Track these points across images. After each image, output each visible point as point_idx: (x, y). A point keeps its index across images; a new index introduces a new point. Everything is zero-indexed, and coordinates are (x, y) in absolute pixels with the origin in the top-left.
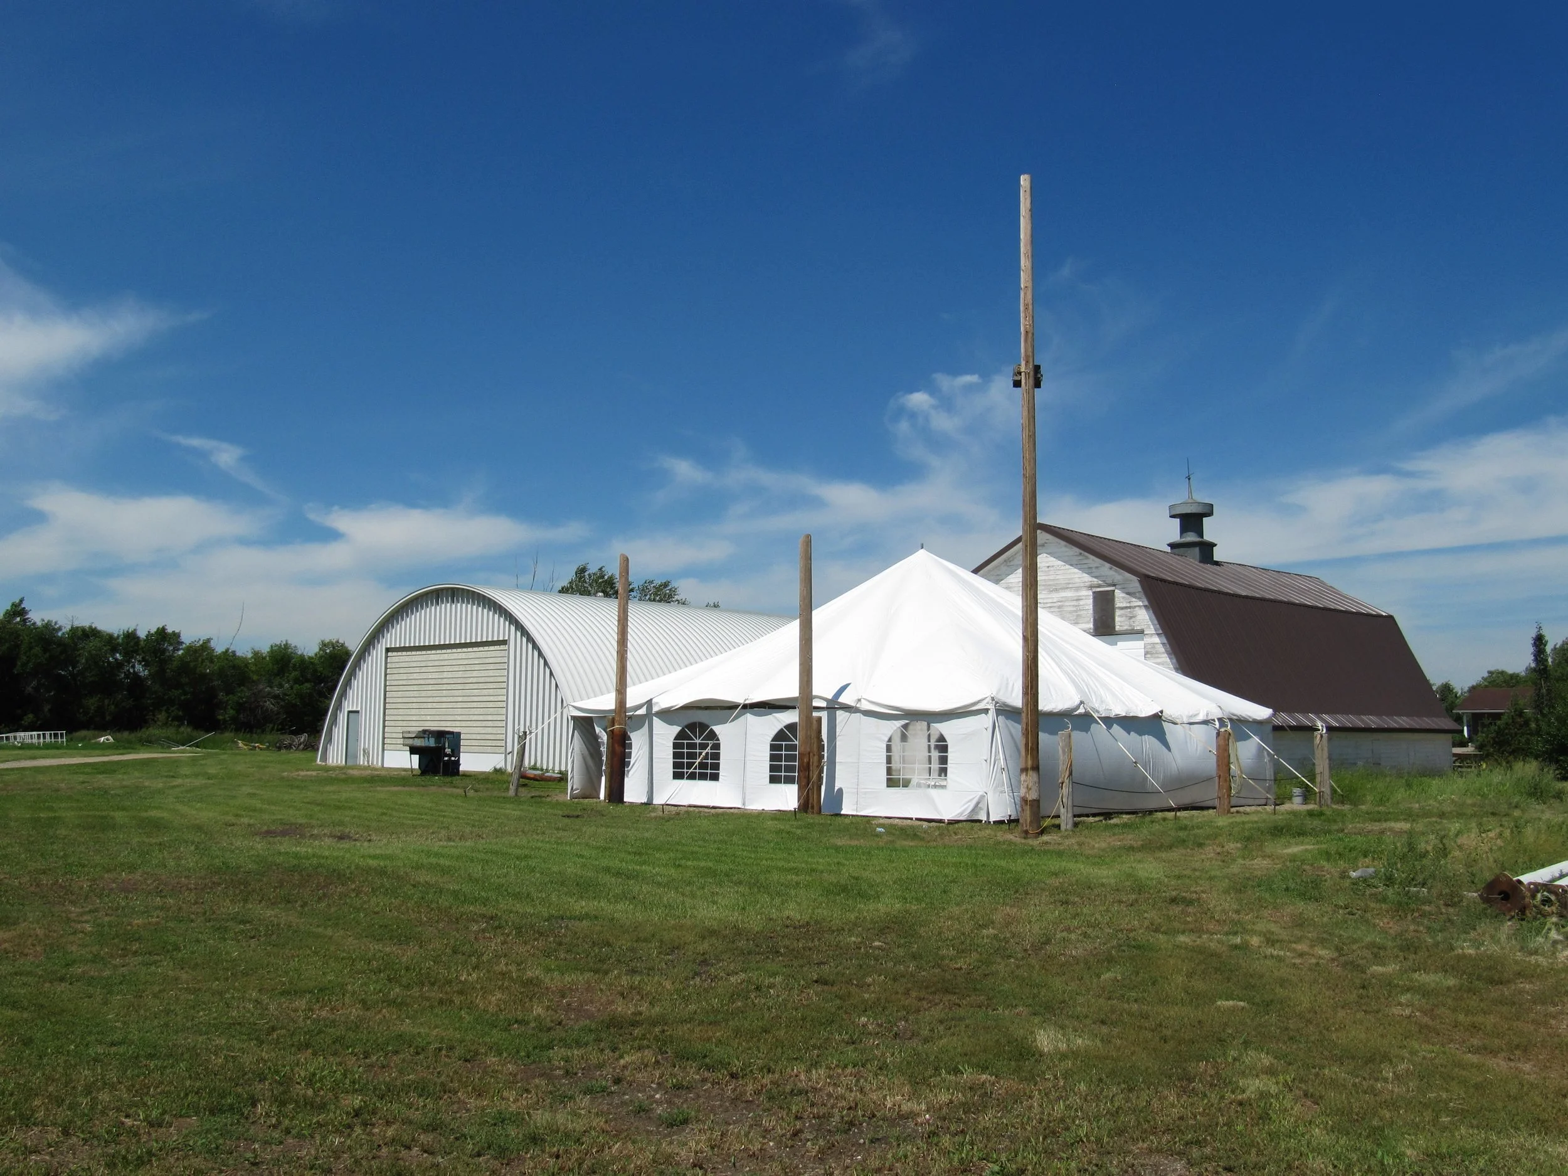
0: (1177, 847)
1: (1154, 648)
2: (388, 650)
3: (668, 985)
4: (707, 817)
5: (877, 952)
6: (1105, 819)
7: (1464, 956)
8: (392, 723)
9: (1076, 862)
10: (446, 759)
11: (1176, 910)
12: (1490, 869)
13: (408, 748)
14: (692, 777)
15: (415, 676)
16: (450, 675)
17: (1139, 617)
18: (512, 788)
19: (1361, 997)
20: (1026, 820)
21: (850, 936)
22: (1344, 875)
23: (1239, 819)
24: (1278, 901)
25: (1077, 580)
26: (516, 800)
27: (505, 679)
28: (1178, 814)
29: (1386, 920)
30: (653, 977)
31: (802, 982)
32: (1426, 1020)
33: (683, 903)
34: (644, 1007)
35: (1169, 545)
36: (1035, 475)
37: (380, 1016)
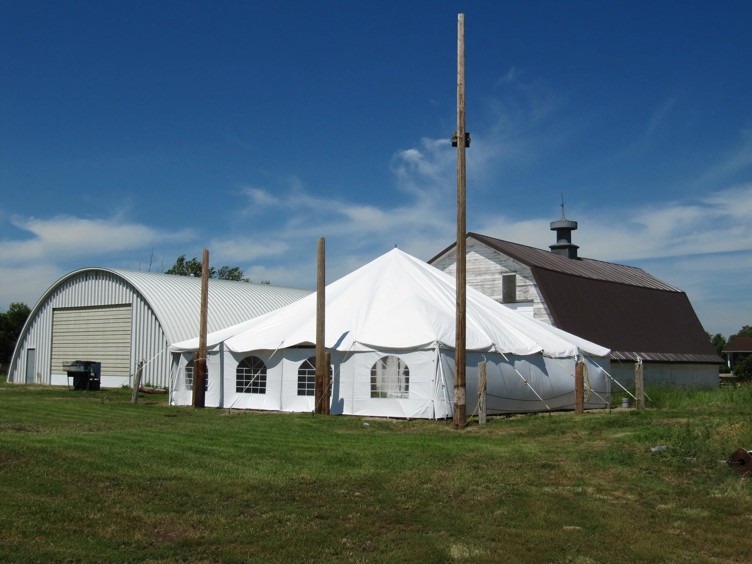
0: (549, 434)
1: (539, 311)
2: (54, 310)
3: (223, 520)
4: (258, 416)
5: (356, 499)
6: (507, 417)
7: (715, 498)
8: (56, 357)
9: (486, 443)
10: (91, 379)
11: (545, 471)
12: (735, 446)
13: (66, 373)
14: (248, 391)
15: (72, 326)
16: (94, 326)
17: (531, 292)
18: (133, 398)
19: (651, 523)
20: (457, 419)
21: (341, 490)
22: (647, 450)
23: (588, 417)
24: (606, 466)
25: (493, 268)
26: (135, 405)
27: (130, 329)
28: (552, 414)
29: (670, 477)
30: (214, 515)
31: (308, 518)
32: (688, 536)
33: (237, 469)
34: (206, 534)
35: (550, 247)
36: (465, 201)
37: (34, 542)
